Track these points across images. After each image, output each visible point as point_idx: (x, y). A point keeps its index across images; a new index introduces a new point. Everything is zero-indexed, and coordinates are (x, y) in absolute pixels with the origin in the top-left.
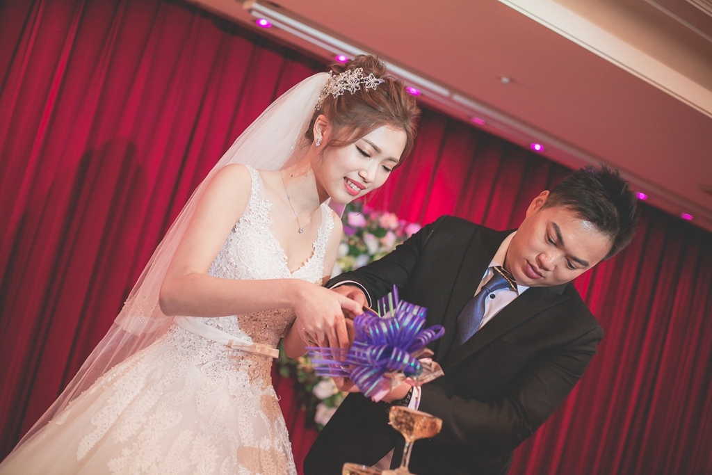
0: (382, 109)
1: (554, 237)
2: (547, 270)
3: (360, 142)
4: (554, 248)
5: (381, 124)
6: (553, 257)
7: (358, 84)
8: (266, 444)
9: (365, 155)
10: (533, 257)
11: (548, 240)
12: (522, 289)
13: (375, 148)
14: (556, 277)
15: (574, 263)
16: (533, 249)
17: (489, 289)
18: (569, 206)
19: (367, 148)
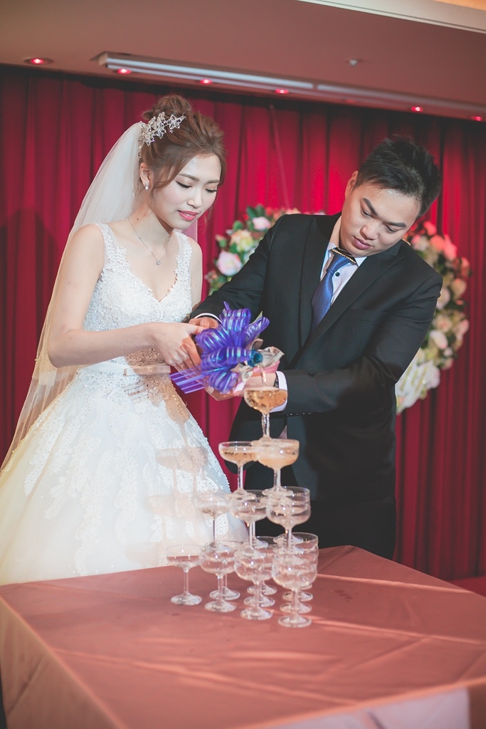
0: (188, 144)
1: (368, 211)
2: (372, 239)
3: (178, 177)
4: (372, 220)
5: (191, 157)
6: (373, 228)
7: (163, 129)
8: (179, 444)
9: (186, 187)
10: (357, 232)
11: (364, 213)
12: (360, 261)
13: (193, 178)
14: (382, 242)
15: (393, 227)
16: (355, 226)
17: (332, 270)
18: (372, 181)
19: (187, 181)
